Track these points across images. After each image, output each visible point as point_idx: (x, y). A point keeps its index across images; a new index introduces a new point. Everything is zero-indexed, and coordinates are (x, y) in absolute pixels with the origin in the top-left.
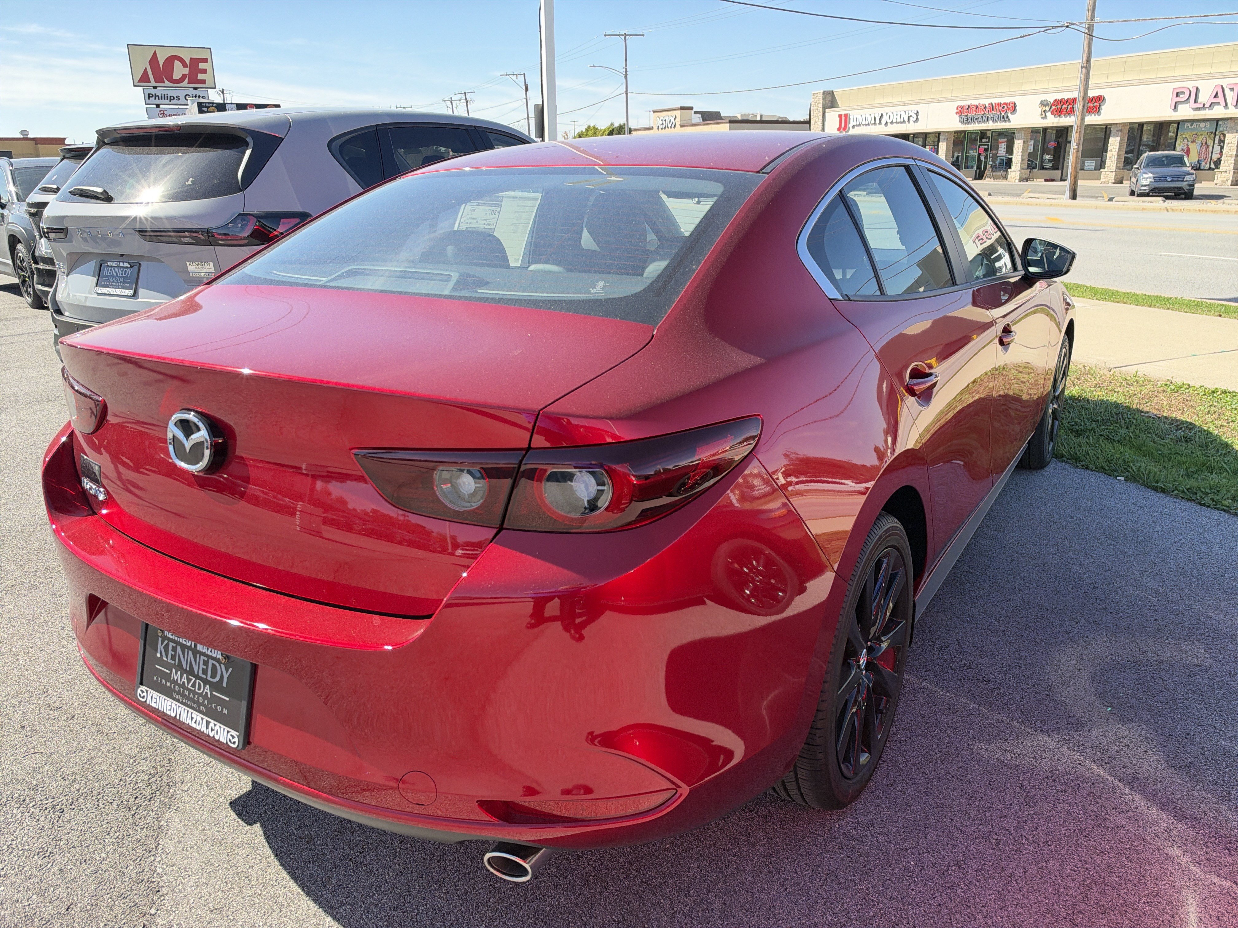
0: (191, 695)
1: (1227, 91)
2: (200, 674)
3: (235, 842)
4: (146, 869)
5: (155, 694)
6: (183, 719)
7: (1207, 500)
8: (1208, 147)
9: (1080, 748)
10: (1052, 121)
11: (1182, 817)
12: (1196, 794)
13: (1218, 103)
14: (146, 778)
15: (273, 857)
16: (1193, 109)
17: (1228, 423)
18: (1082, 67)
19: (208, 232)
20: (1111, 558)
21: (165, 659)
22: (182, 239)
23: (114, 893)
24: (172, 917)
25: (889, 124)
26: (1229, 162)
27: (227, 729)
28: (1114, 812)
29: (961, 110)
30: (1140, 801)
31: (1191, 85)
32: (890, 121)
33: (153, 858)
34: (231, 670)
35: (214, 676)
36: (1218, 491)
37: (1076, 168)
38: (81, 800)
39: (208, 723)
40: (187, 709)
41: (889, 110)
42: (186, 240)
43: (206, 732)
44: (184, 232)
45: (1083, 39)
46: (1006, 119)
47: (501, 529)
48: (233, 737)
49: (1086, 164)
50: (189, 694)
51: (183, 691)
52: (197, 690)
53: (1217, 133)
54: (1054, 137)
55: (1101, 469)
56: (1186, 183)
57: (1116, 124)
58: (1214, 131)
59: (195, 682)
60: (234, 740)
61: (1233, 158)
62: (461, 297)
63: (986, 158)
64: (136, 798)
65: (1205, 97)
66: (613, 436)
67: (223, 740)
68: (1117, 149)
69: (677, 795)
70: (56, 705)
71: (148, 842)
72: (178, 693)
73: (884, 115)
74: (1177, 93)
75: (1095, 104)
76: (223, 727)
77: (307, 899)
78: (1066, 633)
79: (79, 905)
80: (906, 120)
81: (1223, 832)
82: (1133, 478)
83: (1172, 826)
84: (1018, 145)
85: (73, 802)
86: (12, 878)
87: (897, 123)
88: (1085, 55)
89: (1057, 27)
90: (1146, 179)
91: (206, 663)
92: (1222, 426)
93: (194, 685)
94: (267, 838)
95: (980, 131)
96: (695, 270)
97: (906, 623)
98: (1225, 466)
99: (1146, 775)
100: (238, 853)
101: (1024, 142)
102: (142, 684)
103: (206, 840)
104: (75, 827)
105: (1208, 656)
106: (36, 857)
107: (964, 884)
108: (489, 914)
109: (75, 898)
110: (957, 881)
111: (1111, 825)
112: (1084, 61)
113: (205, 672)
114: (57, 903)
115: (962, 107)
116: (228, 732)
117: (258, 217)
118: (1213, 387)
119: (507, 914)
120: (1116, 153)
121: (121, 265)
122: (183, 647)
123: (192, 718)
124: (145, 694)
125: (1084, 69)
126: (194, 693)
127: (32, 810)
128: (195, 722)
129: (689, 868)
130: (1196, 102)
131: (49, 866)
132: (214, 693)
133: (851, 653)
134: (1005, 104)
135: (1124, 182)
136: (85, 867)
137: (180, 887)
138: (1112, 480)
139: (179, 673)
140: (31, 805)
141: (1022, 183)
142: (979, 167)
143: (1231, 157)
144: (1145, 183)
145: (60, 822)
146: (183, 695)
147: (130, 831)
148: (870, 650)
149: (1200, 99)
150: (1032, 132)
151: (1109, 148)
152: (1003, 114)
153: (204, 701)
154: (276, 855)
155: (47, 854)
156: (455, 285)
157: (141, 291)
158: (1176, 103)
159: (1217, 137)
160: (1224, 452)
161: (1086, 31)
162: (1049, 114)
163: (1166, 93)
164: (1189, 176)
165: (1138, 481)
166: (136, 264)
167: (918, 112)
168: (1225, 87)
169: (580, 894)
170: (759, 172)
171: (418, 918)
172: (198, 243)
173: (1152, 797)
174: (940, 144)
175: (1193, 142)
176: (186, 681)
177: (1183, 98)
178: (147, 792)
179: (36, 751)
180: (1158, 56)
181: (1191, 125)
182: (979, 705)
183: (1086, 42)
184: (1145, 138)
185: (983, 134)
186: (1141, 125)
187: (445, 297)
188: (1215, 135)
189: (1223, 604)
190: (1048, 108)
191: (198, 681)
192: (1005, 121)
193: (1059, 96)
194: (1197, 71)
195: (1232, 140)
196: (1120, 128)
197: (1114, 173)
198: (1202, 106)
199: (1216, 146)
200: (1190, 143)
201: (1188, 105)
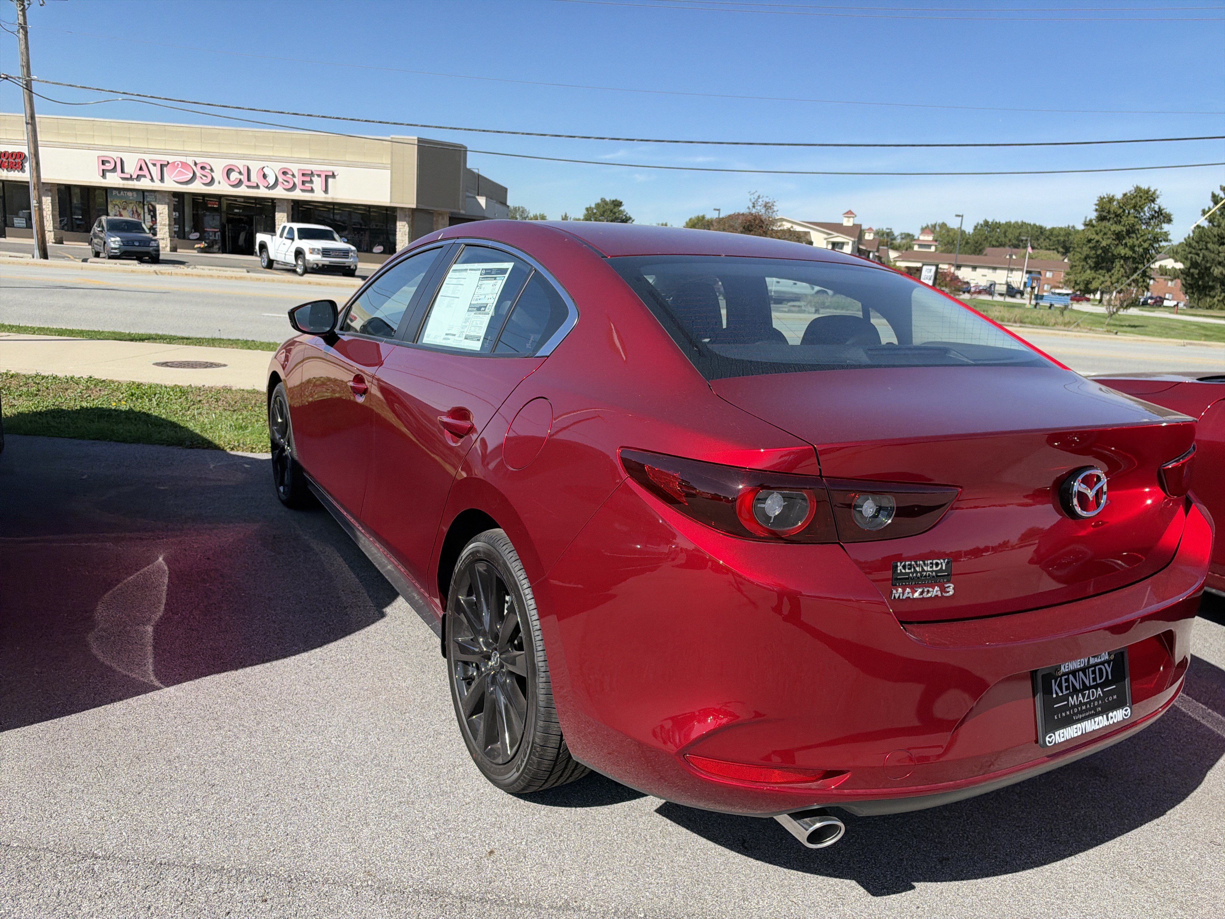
1: (151, 166)
8: (139, 215)
13: (144, 176)
16: (121, 178)
18: (27, 123)
26: (165, 230)
31: (115, 155)
37: (41, 227)
49: (15, 221)
53: (145, 203)
56: (151, 248)
58: (142, 200)
61: (167, 227)
65: (131, 168)
68: (50, 209)
74: (103, 161)
75: (17, 160)
88: (28, 111)
90: (114, 242)
112: (28, 118)
120: (50, 212)
125: (29, 126)
130: (123, 171)
135: (65, 242)
143: (165, 225)
144: (113, 246)
149: (126, 170)
153: (1099, 701)
158: (103, 170)
159: (146, 207)
161: (24, 86)
163: (91, 159)
164: (153, 242)
168: (147, 162)
175: (124, 209)
176: (1080, 698)
177: (109, 166)
180: (74, 122)
181: (119, 193)
183: (26, 97)
184: (74, 201)
186: (68, 187)
188: (144, 205)
191: (1090, 690)
194: (117, 143)
195: (163, 211)
196: (49, 188)
197: (53, 233)
198: (129, 177)
199: (146, 215)
200: (121, 210)
201: (116, 174)
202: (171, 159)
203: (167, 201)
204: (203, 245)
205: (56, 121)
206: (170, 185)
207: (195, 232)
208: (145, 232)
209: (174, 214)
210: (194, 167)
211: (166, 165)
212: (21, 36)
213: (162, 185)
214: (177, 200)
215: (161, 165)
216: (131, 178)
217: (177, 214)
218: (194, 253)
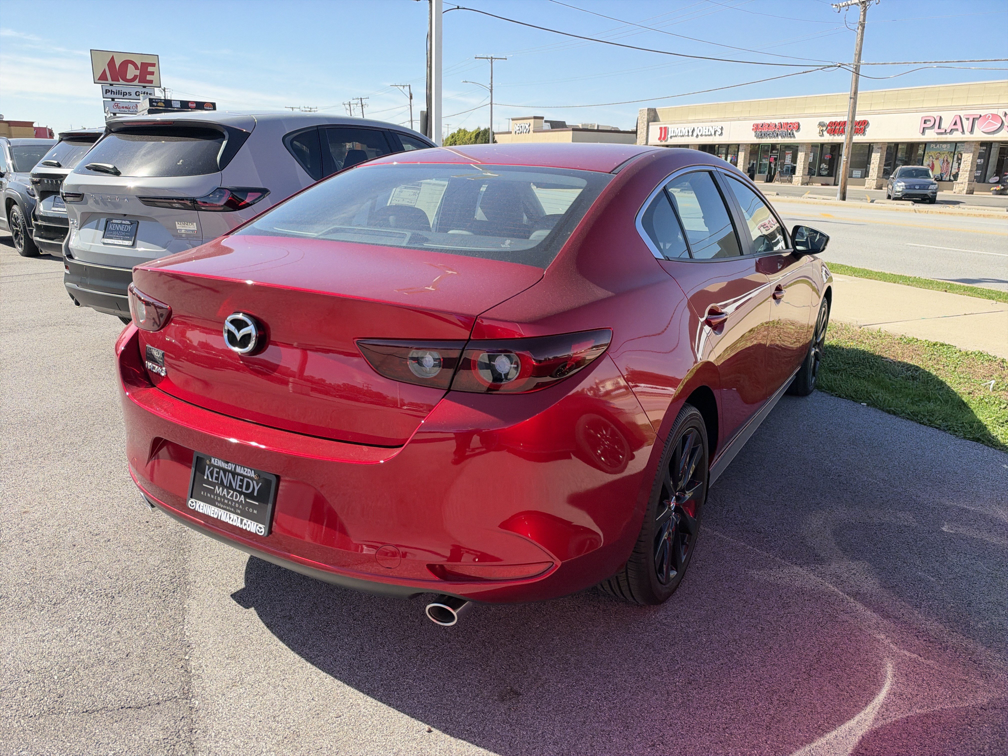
0: (230, 503)
1: (964, 120)
2: (237, 488)
3: (238, 618)
4: (179, 633)
5: (202, 504)
6: (223, 519)
7: (925, 420)
8: (948, 163)
9: (822, 575)
10: (828, 138)
11: (887, 616)
12: (897, 603)
13: (957, 130)
14: (169, 579)
15: (265, 628)
16: (937, 133)
17: (944, 367)
18: (851, 98)
19: (193, 201)
20: (853, 457)
21: (210, 479)
22: (174, 205)
23: (159, 647)
24: (200, 661)
25: (699, 136)
26: (965, 176)
27: (256, 523)
28: (842, 613)
29: (756, 128)
30: (860, 607)
31: (936, 114)
32: (700, 134)
33: (182, 627)
34: (260, 484)
35: (248, 488)
36: (933, 414)
37: (845, 176)
38: (125, 591)
39: (242, 520)
40: (226, 512)
41: (700, 125)
42: (177, 205)
43: (240, 526)
44: (173, 199)
45: (851, 76)
46: (792, 135)
47: (449, 390)
48: (260, 528)
49: (854, 173)
50: (228, 502)
51: (224, 500)
52: (234, 499)
53: (956, 152)
54: (829, 151)
55: (849, 397)
56: (930, 191)
57: (877, 143)
58: (953, 151)
59: (233, 494)
60: (261, 530)
61: (968, 173)
62: (415, 248)
63: (775, 165)
64: (164, 591)
65: (946, 125)
66: (520, 335)
67: (253, 530)
68: (878, 163)
69: (554, 565)
70: (95, 532)
71: (177, 617)
72: (219, 502)
73: (696, 129)
74: (925, 121)
75: (861, 127)
76: (253, 522)
77: (292, 652)
78: (818, 504)
79: (135, 653)
80: (713, 133)
81: (915, 626)
82: (873, 404)
83: (880, 622)
84: (801, 156)
85: (119, 592)
86: (84, 637)
87: (706, 135)
88: (853, 89)
89: (832, 66)
90: (900, 186)
91: (242, 481)
92: (939, 369)
93: (232, 496)
94: (260, 616)
95: (772, 144)
96: (570, 235)
97: (703, 483)
98: (940, 397)
99: (865, 591)
100: (241, 625)
101: (806, 154)
102: (191, 497)
103: (217, 617)
104: (124, 607)
105: (915, 520)
106: (100, 625)
107: (739, 653)
108: (419, 663)
109: (131, 649)
110: (734, 651)
111: (839, 620)
112: (852, 94)
113: (241, 487)
114: (119, 652)
115: (757, 125)
116: (257, 525)
117: (232, 191)
118: (933, 341)
119: (430, 663)
120: (877, 165)
121: (123, 222)
122: (225, 471)
123: (230, 518)
124: (194, 504)
125: (852, 100)
126: (232, 501)
127: (91, 596)
128: (232, 521)
129: (553, 639)
130: (939, 128)
131: (110, 630)
132: (247, 500)
133: (665, 496)
134: (791, 123)
135: (883, 188)
136: (136, 631)
137: (204, 644)
138: (857, 405)
139: (221, 488)
140: (90, 593)
141: (803, 186)
142: (770, 173)
143: (966, 171)
144: (899, 189)
145: (113, 603)
146: (223, 503)
147: (163, 610)
148: (678, 499)
149: (943, 126)
150: (812, 146)
151: (872, 162)
152: (789, 131)
153: (239, 506)
154: (268, 627)
155: (107, 623)
156: (410, 240)
157: (138, 242)
158: (924, 128)
159: (956, 156)
160: (939, 387)
161: (854, 70)
162: (825, 133)
163: (916, 120)
164: (933, 186)
165: (876, 406)
166: (135, 222)
167: (722, 127)
168: (962, 117)
169: (479, 653)
170: (610, 173)
171: (370, 665)
172: (186, 208)
173: (868, 604)
174: (739, 153)
175: (937, 159)
176: (226, 494)
177: (929, 124)
178: (171, 588)
179: (87, 560)
180: (910, 91)
181: (936, 146)
182: (753, 547)
183: (854, 79)
184: (899, 155)
185: (773, 146)
186: (897, 144)
187: (404, 247)
188: (954, 154)
189: (929, 488)
190: (824, 128)
191: (235, 493)
192: (791, 137)
193: (834, 119)
194: (940, 104)
195: (967, 158)
196: (880, 146)
197: (876, 181)
198: (944, 131)
199: (955, 163)
200: (934, 160)
201: (933, 130)
202: (983, 113)
203: (973, 149)
204: (1000, 187)
205: (897, 92)
206: (979, 135)
207: (996, 176)
208: (930, 177)
209: (979, 161)
210: (1003, 118)
211: (978, 119)
212: (859, 31)
213: (972, 136)
214: (985, 148)
215: (974, 119)
216: (946, 132)
217: (982, 160)
218: (990, 195)
